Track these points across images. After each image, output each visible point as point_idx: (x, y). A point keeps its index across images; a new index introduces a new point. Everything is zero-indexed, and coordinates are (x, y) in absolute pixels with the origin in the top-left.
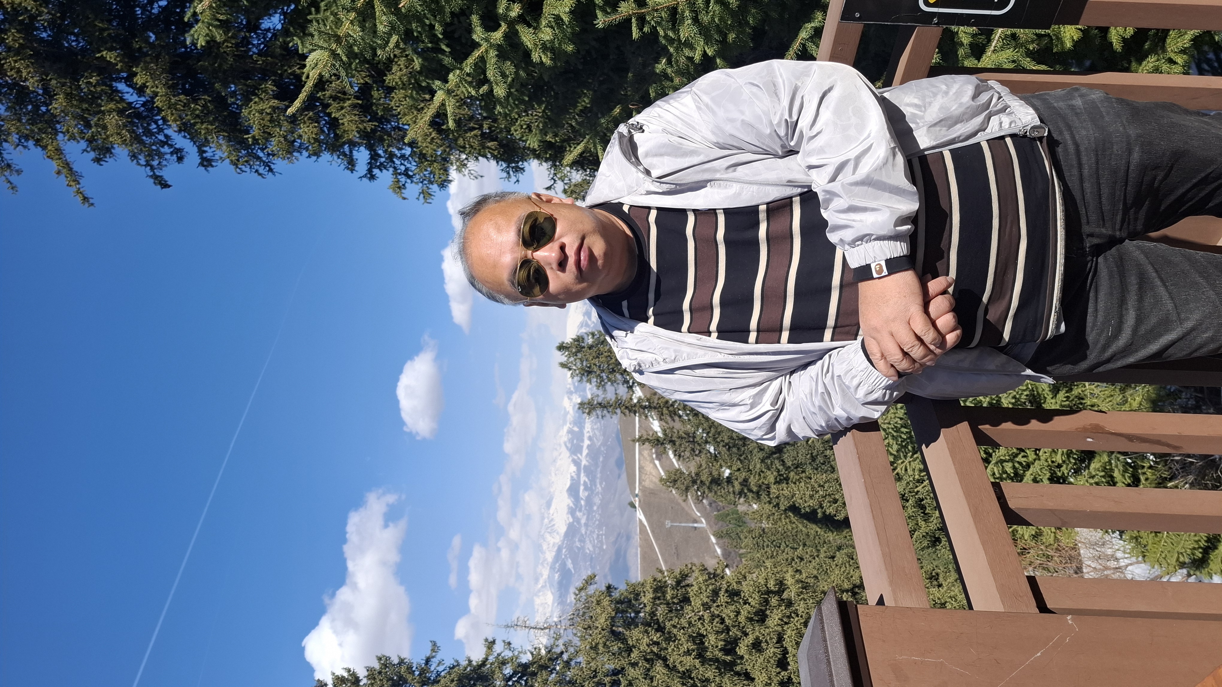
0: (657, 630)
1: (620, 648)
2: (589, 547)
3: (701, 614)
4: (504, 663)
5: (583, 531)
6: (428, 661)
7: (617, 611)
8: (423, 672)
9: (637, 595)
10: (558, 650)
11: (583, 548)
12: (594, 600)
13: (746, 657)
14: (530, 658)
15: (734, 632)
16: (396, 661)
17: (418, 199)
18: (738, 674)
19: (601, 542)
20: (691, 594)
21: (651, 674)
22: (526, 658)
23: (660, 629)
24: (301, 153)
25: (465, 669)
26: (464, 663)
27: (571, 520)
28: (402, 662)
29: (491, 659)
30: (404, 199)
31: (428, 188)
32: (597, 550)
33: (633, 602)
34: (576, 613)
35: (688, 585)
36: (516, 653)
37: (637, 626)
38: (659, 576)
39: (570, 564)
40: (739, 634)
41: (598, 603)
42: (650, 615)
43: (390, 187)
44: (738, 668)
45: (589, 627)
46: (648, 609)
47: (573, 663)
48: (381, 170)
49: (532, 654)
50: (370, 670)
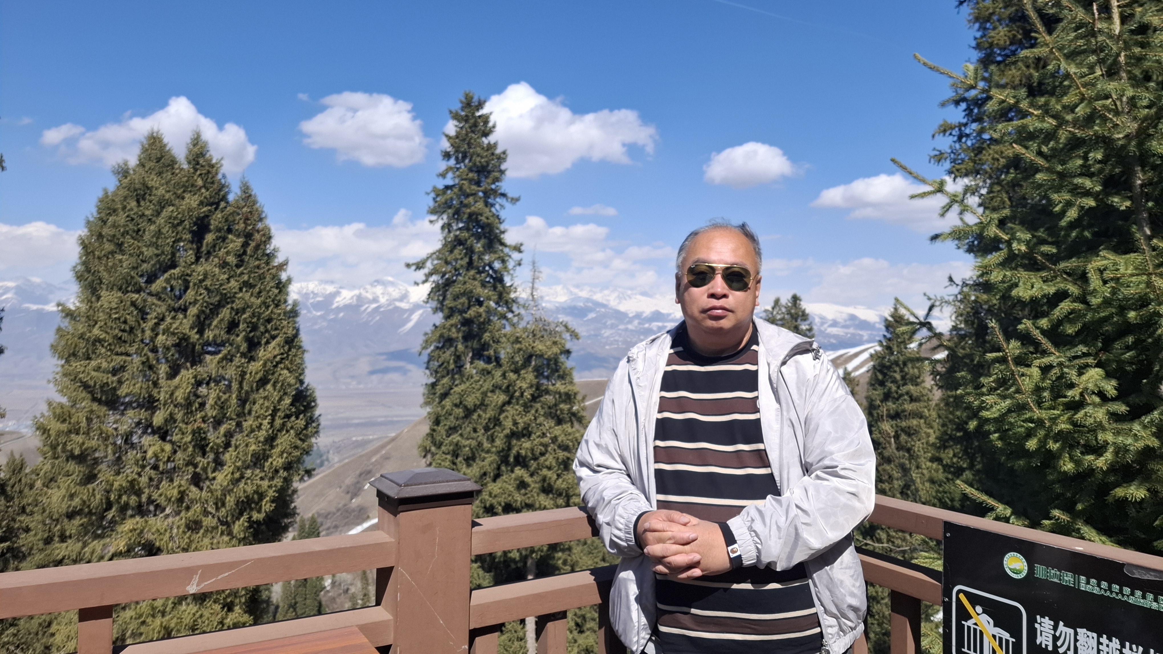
0: (532, 395)
1: (517, 362)
2: (607, 333)
3: (548, 435)
4: (503, 261)
5: (622, 327)
6: (504, 195)
7: (549, 360)
8: (495, 192)
9: (562, 377)
10: (514, 308)
11: (606, 327)
12: (557, 339)
13: (513, 476)
14: (508, 284)
15: (533, 465)
16: (503, 167)
17: (934, 149)
18: (499, 468)
19: (611, 344)
20: (565, 426)
21: (497, 391)
22: (508, 281)
23: (534, 398)
24: (978, 30)
25: (498, 228)
26: (502, 227)
27: (631, 315)
28: (502, 172)
29: (506, 250)
30: (933, 136)
31: (946, 159)
32: (604, 340)
33: (557, 374)
34: (546, 323)
35: (572, 423)
36: (511, 272)
37: (536, 377)
38: (579, 397)
39: (591, 315)
40: (532, 469)
41: (555, 343)
42: (546, 389)
43: (945, 121)
44: (503, 468)
45: (534, 335)
46: (551, 387)
47: (504, 322)
48: (965, 110)
49: (511, 286)
50: (496, 145)
